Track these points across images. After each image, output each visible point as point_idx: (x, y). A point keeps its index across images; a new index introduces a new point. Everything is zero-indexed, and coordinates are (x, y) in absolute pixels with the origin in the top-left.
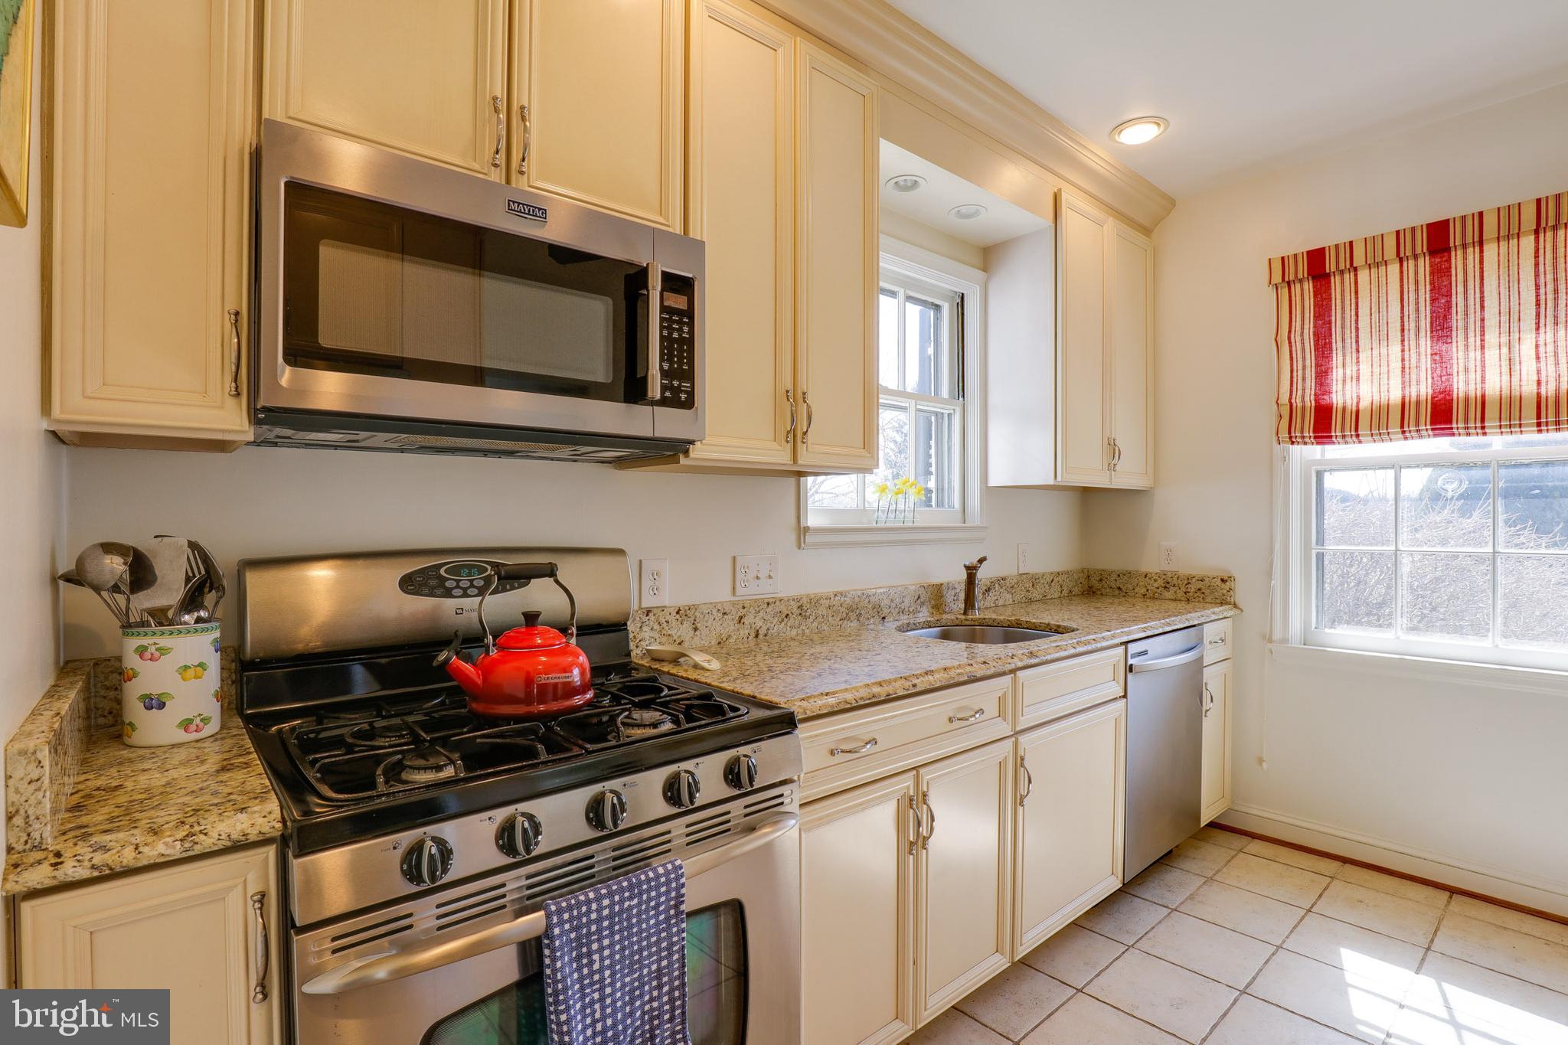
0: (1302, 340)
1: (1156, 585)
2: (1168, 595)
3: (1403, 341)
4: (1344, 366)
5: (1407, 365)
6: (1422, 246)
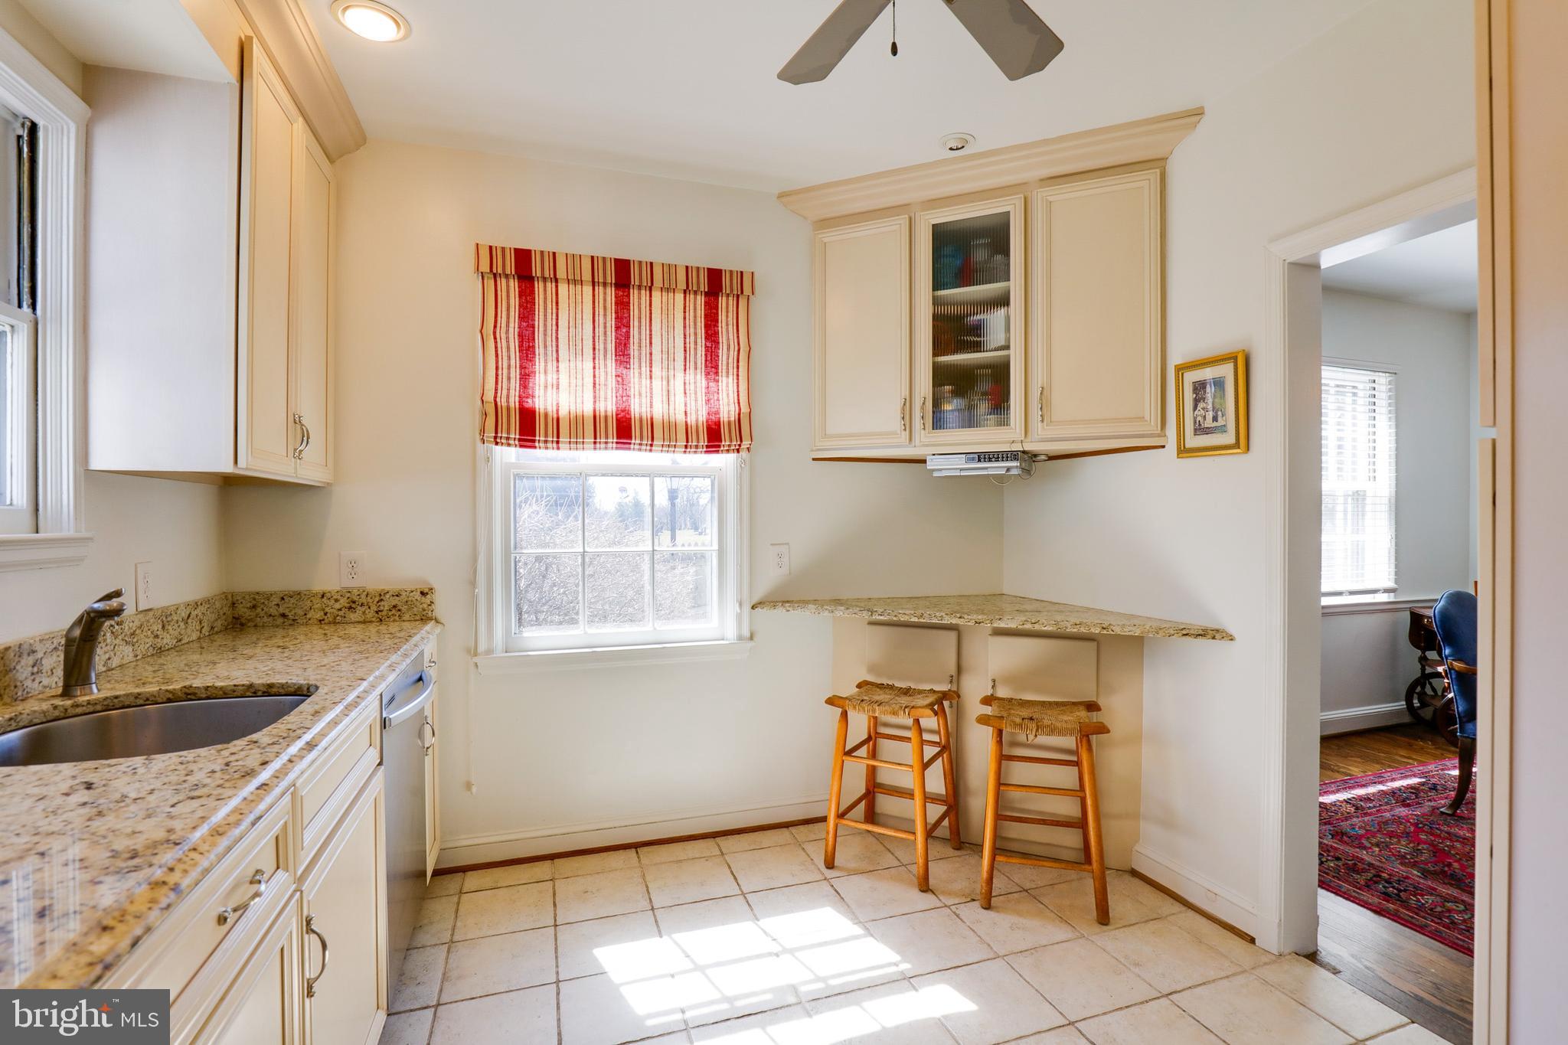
0: (507, 338)
1: (338, 606)
2: (353, 616)
3: (594, 359)
4: (546, 372)
5: (597, 382)
6: (611, 278)
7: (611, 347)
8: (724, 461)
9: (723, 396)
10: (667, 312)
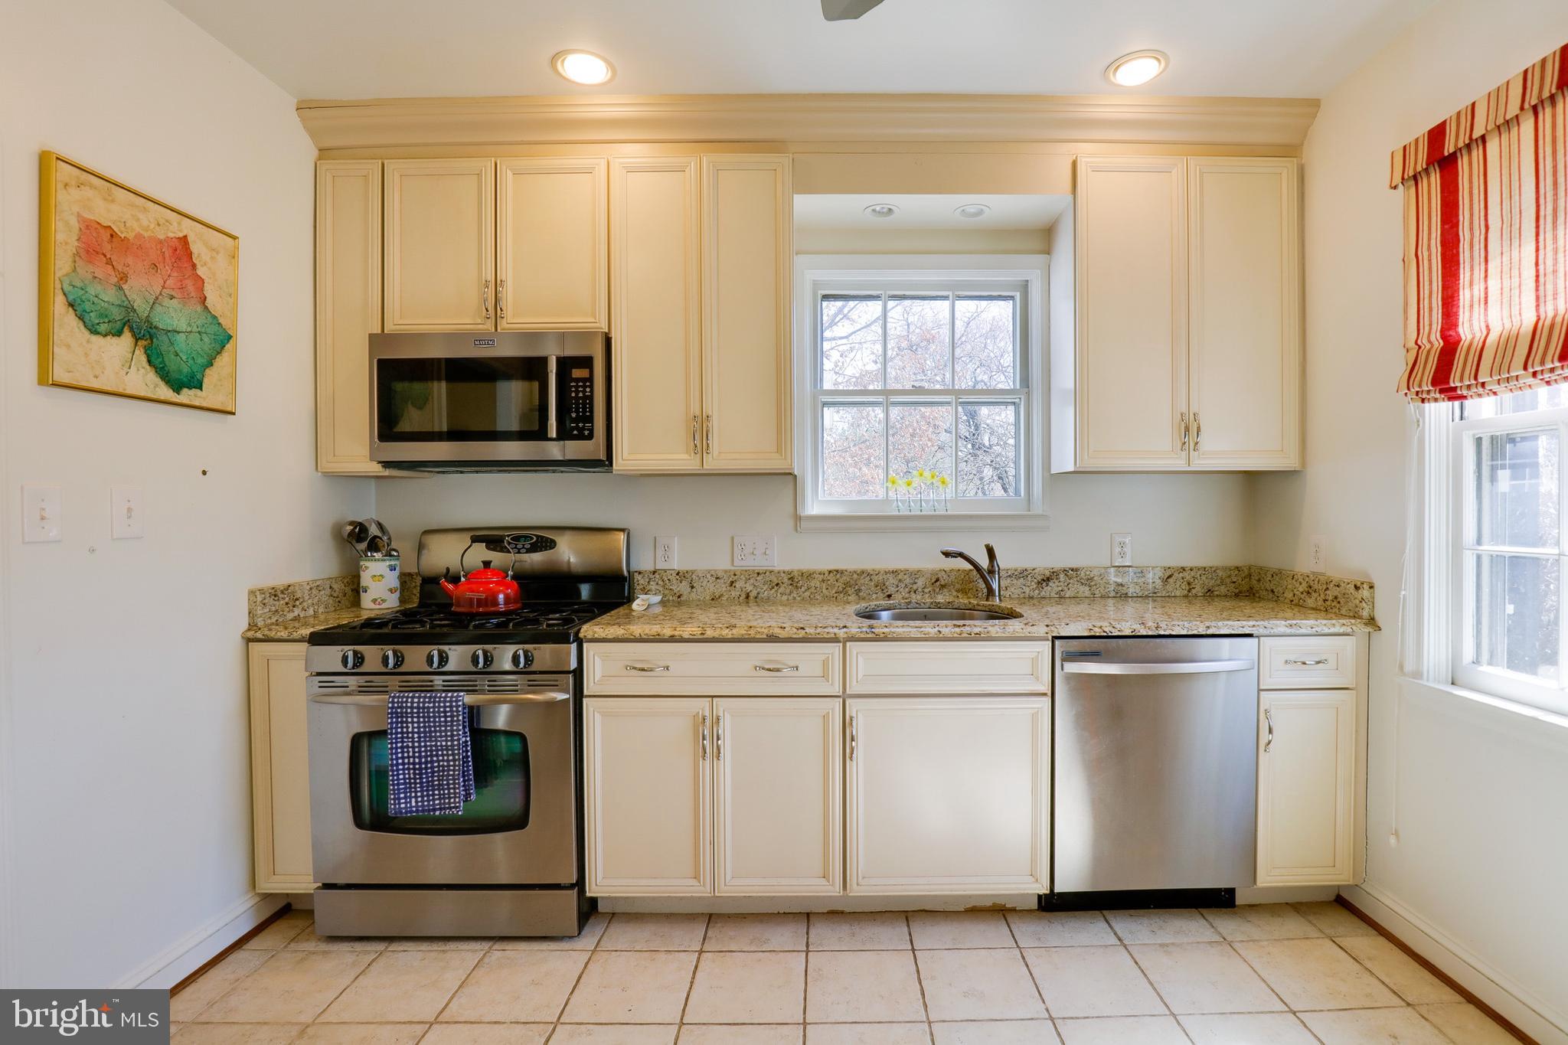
0: (1430, 256)
1: (1301, 589)
2: (1310, 602)
3: (1538, 234)
5: (1541, 272)
6: (1551, 85)
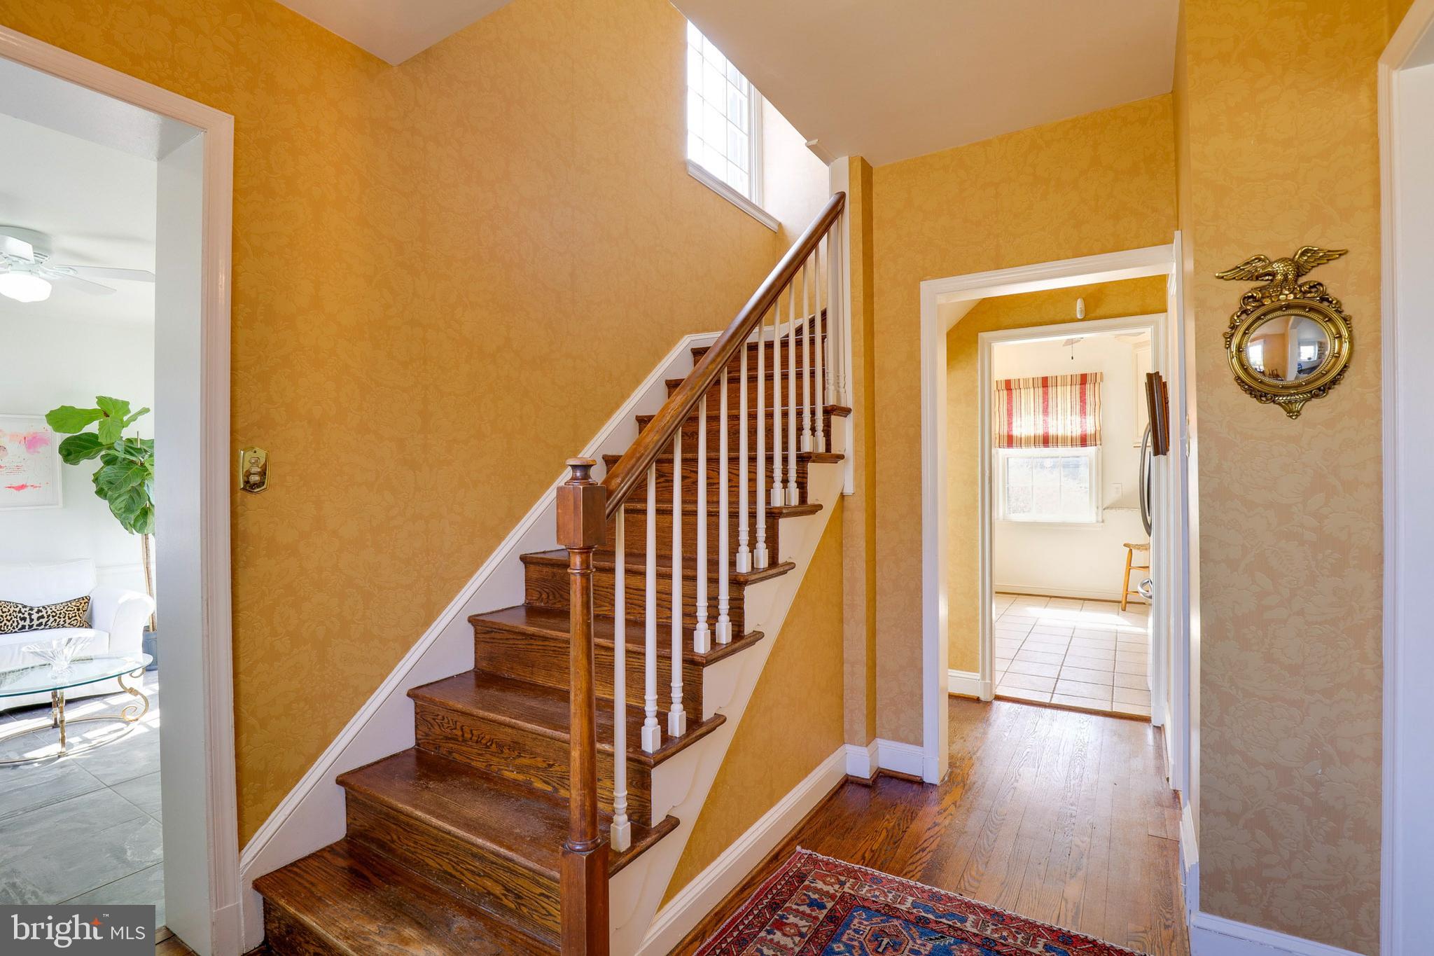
0: (1003, 411)
3: (1034, 414)
4: (1017, 421)
5: (1036, 423)
6: (1040, 384)
7: (1041, 409)
8: (1091, 450)
9: (1088, 425)
10: (1064, 394)
